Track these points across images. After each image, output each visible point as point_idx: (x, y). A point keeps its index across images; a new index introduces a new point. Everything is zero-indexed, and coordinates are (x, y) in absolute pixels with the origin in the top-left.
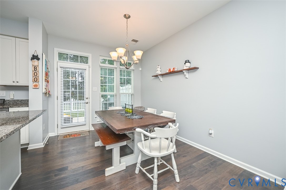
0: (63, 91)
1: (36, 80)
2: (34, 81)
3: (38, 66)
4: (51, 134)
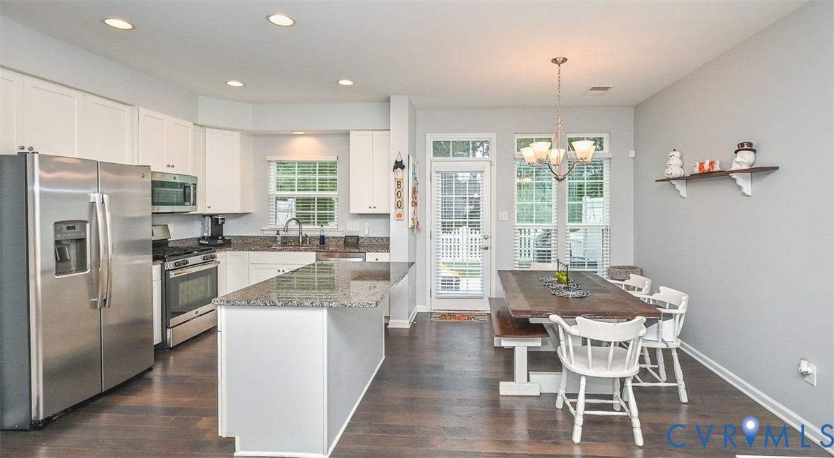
1: (399, 205)
2: (397, 207)
3: (402, 179)
4: (420, 308)
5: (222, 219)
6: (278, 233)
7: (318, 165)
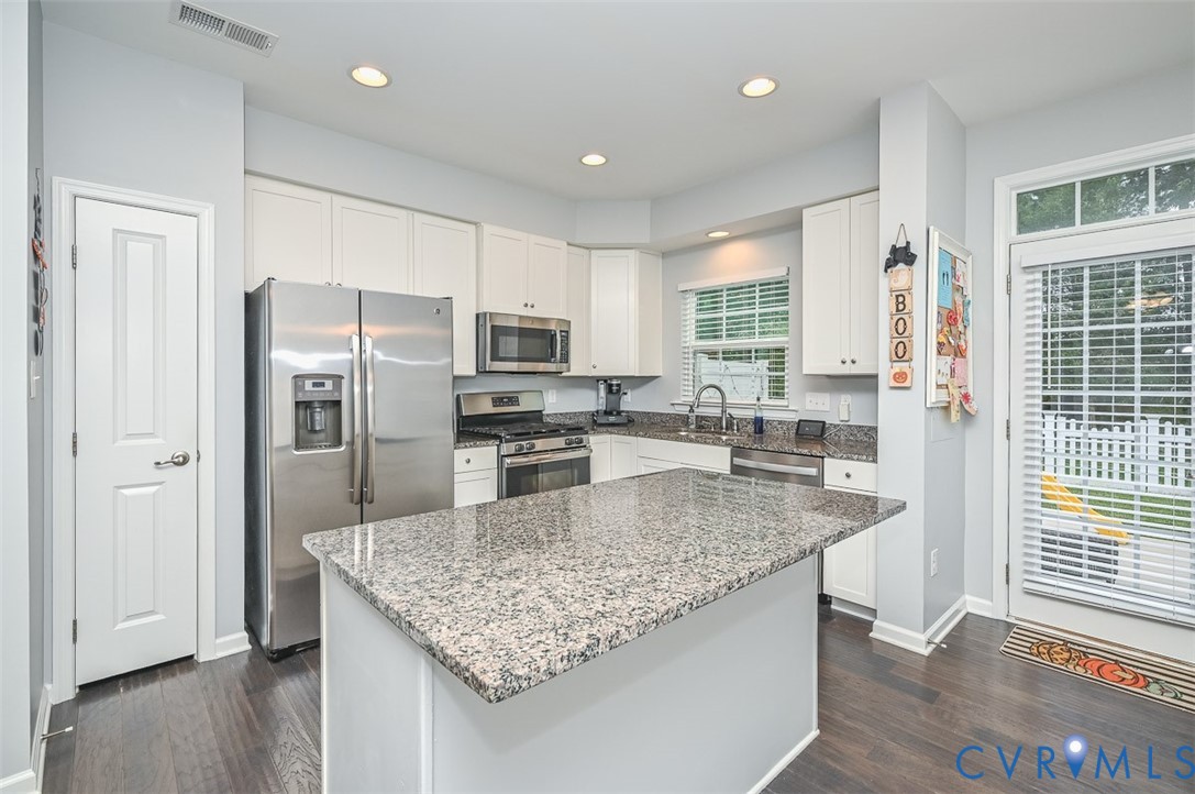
0: (1039, 392)
1: (901, 353)
2: (895, 358)
3: (909, 289)
4: (974, 603)
5: (618, 385)
6: (692, 411)
7: (757, 289)
